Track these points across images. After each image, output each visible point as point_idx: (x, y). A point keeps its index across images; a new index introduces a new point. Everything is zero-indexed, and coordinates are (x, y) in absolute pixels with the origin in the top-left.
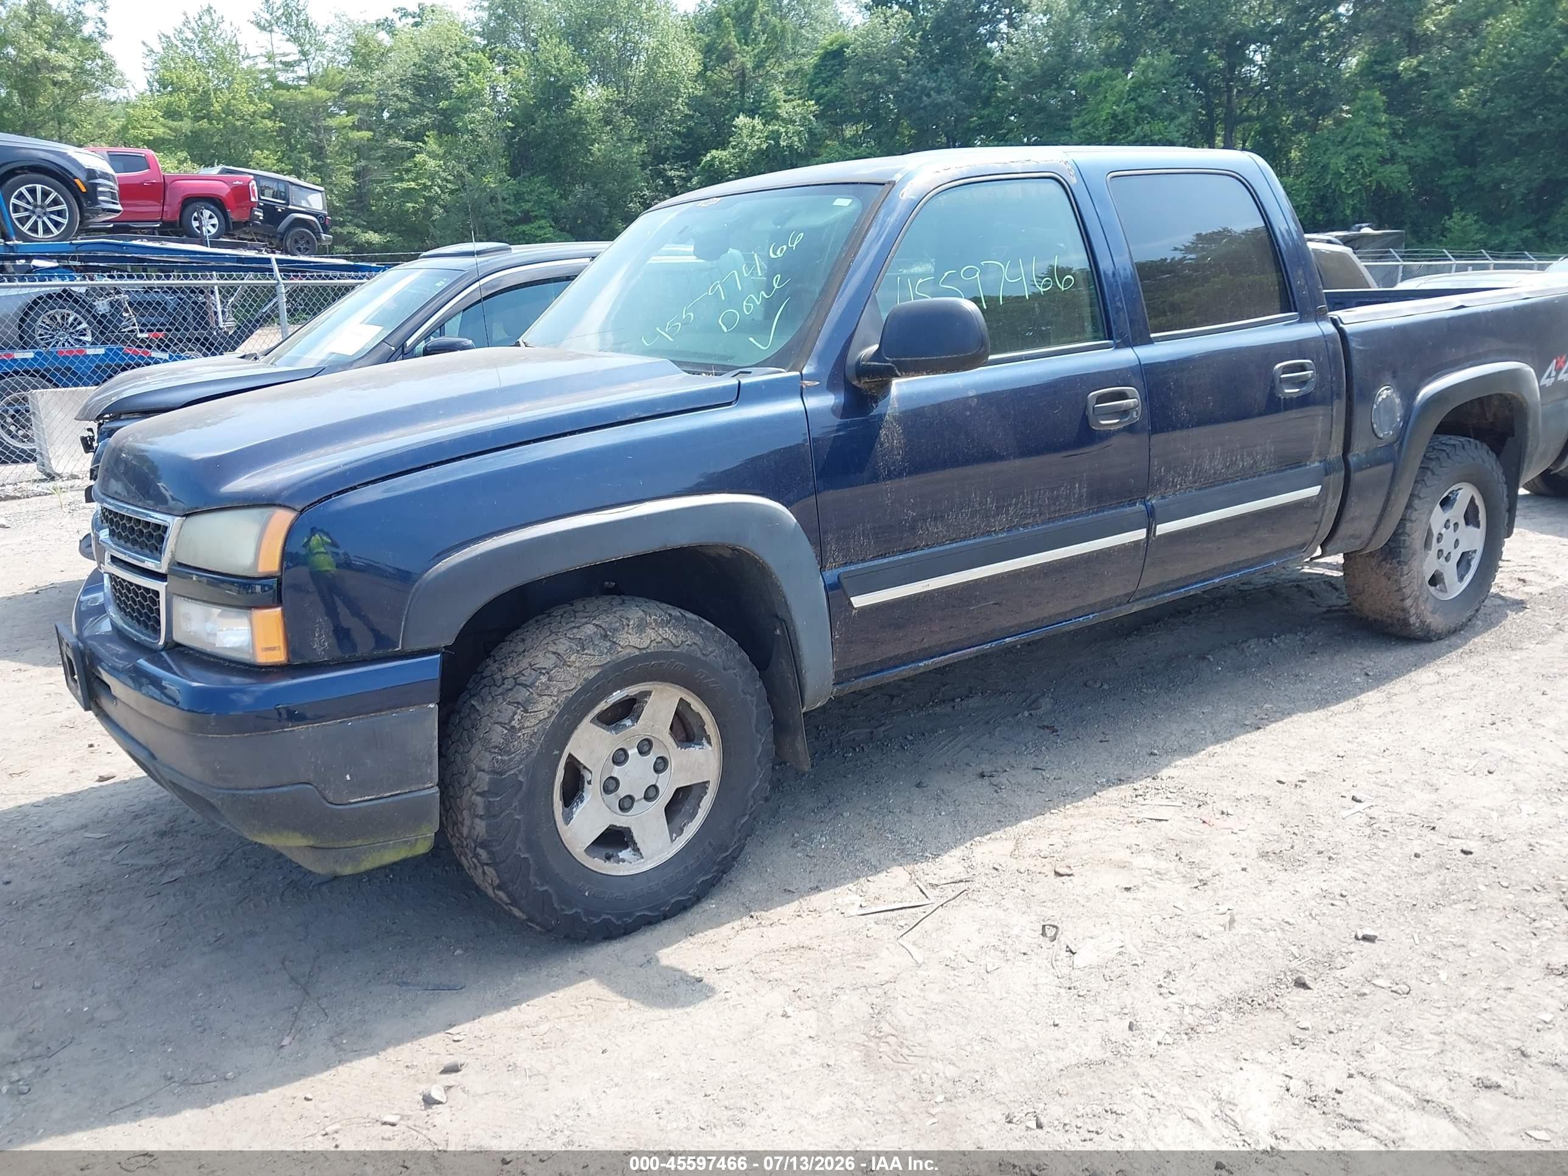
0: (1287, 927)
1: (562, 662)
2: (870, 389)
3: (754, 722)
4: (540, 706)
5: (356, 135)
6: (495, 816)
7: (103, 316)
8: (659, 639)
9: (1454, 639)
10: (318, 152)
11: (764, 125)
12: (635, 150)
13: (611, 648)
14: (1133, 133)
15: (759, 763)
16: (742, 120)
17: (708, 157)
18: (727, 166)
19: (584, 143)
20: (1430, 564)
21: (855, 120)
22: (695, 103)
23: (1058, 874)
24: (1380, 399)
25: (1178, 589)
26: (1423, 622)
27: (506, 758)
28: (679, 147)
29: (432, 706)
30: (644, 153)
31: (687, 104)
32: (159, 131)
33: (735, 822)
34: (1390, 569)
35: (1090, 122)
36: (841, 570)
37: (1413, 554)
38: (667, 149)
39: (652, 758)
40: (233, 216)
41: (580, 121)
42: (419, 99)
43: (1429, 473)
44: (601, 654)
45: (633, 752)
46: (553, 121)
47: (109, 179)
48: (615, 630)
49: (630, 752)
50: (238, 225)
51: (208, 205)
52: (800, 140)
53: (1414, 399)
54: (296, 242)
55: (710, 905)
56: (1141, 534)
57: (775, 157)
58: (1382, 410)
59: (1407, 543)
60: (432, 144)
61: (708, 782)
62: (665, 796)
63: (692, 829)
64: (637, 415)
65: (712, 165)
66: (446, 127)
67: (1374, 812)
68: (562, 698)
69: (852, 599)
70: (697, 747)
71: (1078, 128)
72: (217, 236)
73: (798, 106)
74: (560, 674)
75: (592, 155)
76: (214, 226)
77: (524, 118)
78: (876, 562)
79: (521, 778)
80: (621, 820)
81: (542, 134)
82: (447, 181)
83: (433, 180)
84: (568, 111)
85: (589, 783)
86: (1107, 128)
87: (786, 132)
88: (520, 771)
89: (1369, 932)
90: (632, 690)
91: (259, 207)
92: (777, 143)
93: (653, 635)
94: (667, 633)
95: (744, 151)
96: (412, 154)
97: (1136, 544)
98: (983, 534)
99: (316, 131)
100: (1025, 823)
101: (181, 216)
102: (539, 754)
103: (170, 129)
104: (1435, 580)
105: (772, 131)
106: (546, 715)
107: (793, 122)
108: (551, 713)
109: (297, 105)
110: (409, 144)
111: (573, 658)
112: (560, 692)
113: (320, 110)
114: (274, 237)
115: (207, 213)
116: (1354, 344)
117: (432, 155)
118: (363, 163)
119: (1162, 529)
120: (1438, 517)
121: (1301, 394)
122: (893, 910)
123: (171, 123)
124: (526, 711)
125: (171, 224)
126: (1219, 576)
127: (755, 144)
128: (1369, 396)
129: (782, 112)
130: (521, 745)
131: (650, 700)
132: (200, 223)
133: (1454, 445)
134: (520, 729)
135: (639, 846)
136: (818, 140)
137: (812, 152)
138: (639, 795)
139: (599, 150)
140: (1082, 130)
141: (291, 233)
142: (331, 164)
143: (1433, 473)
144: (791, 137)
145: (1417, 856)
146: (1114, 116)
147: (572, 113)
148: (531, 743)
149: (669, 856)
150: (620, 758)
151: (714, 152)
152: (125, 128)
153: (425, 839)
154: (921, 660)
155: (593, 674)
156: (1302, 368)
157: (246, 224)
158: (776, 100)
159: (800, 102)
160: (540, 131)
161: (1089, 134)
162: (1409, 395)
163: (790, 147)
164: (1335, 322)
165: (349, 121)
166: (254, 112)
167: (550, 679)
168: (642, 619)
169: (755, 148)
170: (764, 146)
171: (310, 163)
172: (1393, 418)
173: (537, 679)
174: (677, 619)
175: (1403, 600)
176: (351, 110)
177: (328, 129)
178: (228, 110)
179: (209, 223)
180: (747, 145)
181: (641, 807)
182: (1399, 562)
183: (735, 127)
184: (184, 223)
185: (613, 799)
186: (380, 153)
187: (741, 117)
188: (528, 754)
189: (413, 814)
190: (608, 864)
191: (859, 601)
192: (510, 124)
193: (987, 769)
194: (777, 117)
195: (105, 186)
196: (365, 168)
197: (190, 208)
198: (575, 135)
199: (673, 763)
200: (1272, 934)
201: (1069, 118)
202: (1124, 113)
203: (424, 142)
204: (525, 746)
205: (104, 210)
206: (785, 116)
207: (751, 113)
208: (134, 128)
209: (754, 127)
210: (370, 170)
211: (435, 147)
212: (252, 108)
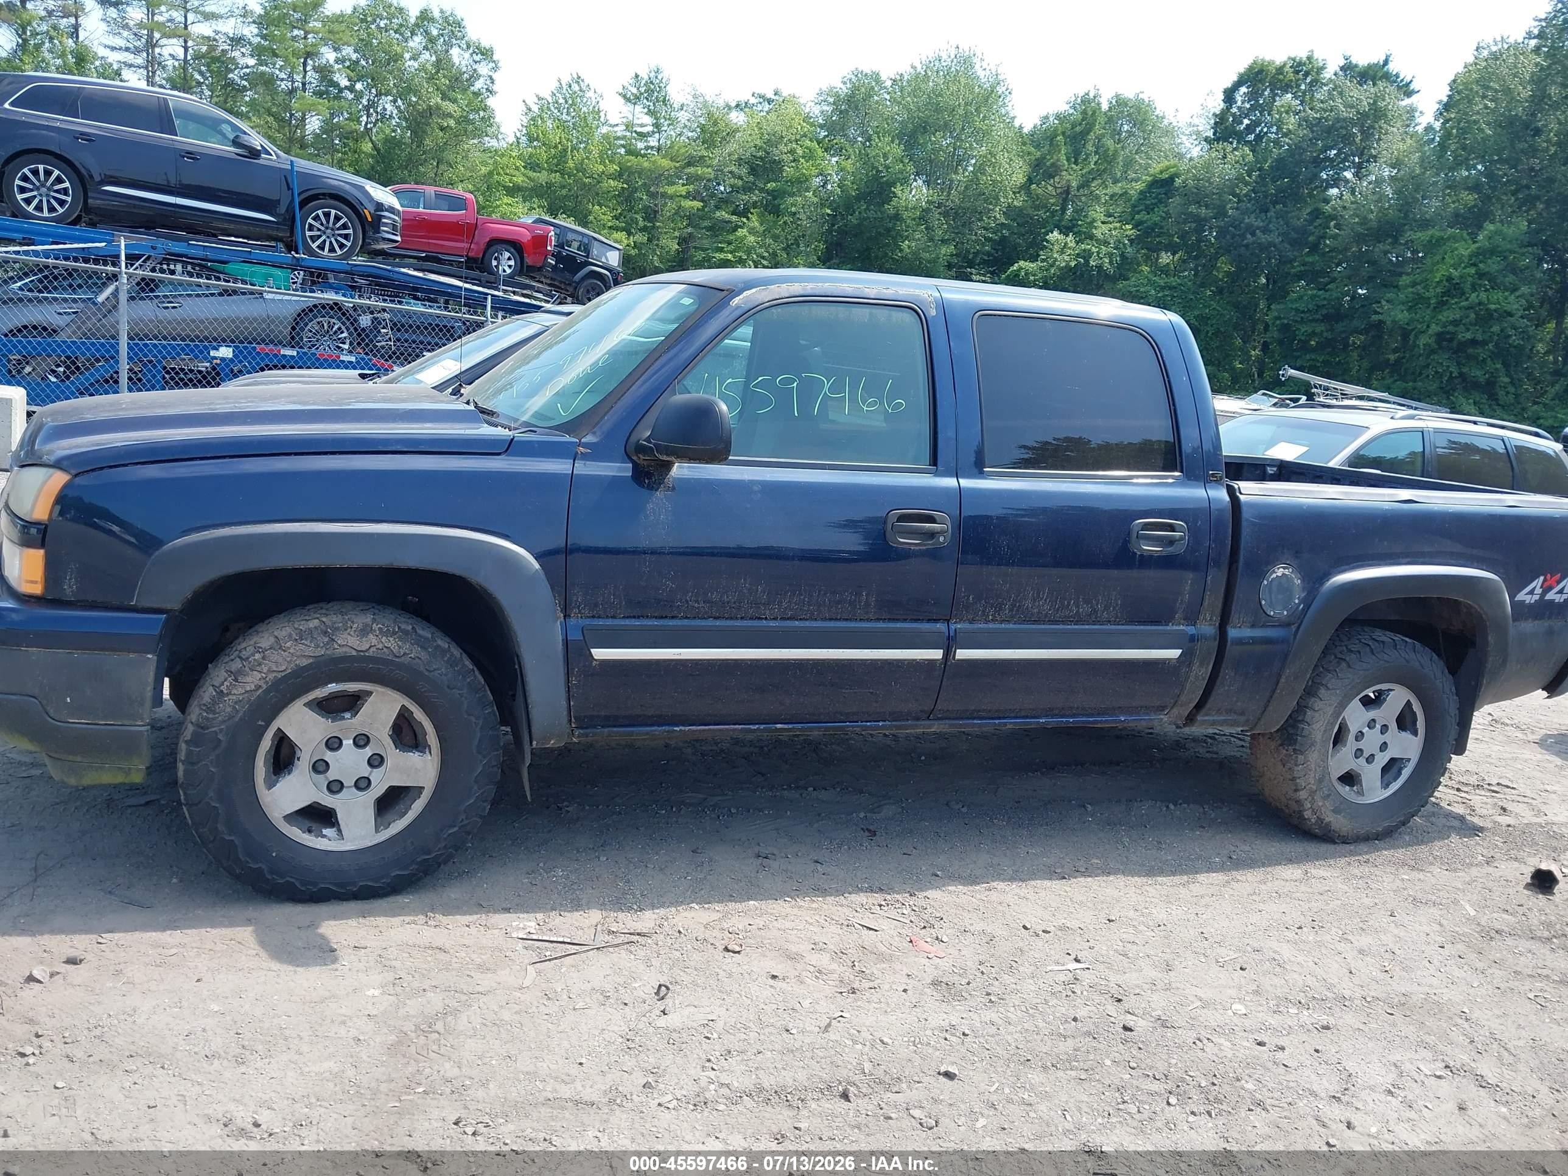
0: (879, 1046)
1: (278, 646)
2: (648, 466)
3: (476, 742)
4: (249, 679)
5: (688, 204)
6: (193, 764)
7: (363, 330)
8: (380, 646)
9: (1363, 847)
10: (651, 215)
11: (1077, 243)
12: (943, 252)
13: (328, 643)
14: (1467, 299)
15: (476, 782)
16: (1055, 235)
17: (1015, 267)
18: (1032, 278)
19: (897, 237)
20: (1343, 761)
21: (1173, 249)
22: (1009, 212)
23: (726, 949)
24: (1274, 576)
25: (993, 719)
26: (1320, 820)
27: (211, 716)
28: (988, 254)
29: (150, 656)
30: (952, 255)
31: (1004, 213)
32: (519, 179)
33: (442, 830)
34: (1286, 755)
35: (1422, 282)
36: (588, 622)
37: (1312, 745)
38: (976, 254)
39: (368, 751)
40: (529, 260)
41: (897, 217)
42: (751, 178)
43: (1344, 665)
44: (317, 646)
45: (348, 743)
46: (871, 214)
47: (393, 213)
48: (338, 629)
49: (344, 742)
50: (531, 268)
51: (508, 247)
52: (1111, 263)
53: (1322, 584)
54: (588, 292)
55: (404, 899)
56: (937, 654)
57: (1082, 275)
58: (1274, 588)
59: (1305, 733)
60: (754, 222)
61: (423, 788)
62: (378, 789)
63: (398, 826)
64: (399, 448)
65: (1017, 275)
66: (772, 207)
67: (1083, 975)
68: (271, 676)
69: (593, 651)
70: (417, 754)
71: (1407, 286)
72: (511, 276)
73: (1115, 229)
74: (274, 656)
75: (901, 251)
76: (510, 266)
77: (844, 206)
78: (627, 622)
79: (220, 737)
80: (328, 800)
81: (858, 224)
82: (763, 258)
83: (749, 254)
84: (886, 206)
85: (298, 759)
86: (1439, 290)
87: (1098, 253)
88: (221, 730)
89: (952, 1069)
90: (352, 687)
91: (553, 255)
92: (1087, 262)
93: (374, 641)
94: (392, 643)
95: (1052, 266)
96: (736, 228)
97: (931, 662)
98: (751, 619)
99: (653, 195)
100: (752, 902)
101: (484, 256)
102: (241, 719)
103: (529, 178)
104: (1349, 779)
105: (1084, 250)
106: (253, 687)
107: (1106, 243)
108: (258, 687)
109: (640, 172)
110: (734, 218)
111: (289, 644)
112: (270, 671)
113: (659, 177)
114: (570, 285)
115: (507, 255)
116: (1246, 514)
117: (751, 231)
118: (690, 230)
119: (962, 654)
120: (1356, 715)
121: (1164, 554)
122: (552, 942)
123: (531, 174)
124: (236, 680)
125: (475, 260)
126: (1047, 716)
127: (1064, 260)
128: (1259, 570)
129: (1098, 233)
130: (225, 708)
131: (371, 699)
132: (498, 263)
133: (1383, 642)
134: (228, 694)
135: (342, 827)
136: (1129, 264)
137: (1121, 275)
138: (349, 782)
139: (909, 247)
140: (1411, 290)
141: (585, 283)
142: (658, 227)
143: (1349, 666)
144: (1102, 258)
145: (1075, 1019)
146: (1449, 279)
147: (889, 209)
148: (234, 708)
149: (370, 844)
150: (334, 744)
151: (1022, 263)
152: (491, 173)
153: (138, 770)
154: (677, 726)
155: (305, 662)
156: (1171, 527)
157: (540, 269)
158: (1094, 221)
159: (1118, 225)
160: (855, 222)
161: (1418, 294)
162: (1314, 578)
163: (1099, 267)
164: (1231, 491)
165: (683, 190)
166: (603, 173)
167: (263, 658)
168: (367, 625)
169: (1063, 264)
170: (1073, 264)
171: (641, 223)
172: (1290, 598)
173: (253, 655)
174: (406, 632)
175: (1296, 790)
176: (691, 179)
177: (664, 195)
178: (581, 168)
179: (506, 264)
180: (1056, 260)
181: (349, 794)
182: (1294, 750)
183: (1047, 241)
184: (485, 261)
185: (322, 780)
186: (706, 223)
187: (1055, 233)
188: (231, 717)
189: (125, 745)
190: (306, 836)
191: (600, 654)
192: (829, 211)
193: (764, 851)
194: (1091, 237)
195: (388, 218)
196: (690, 234)
197: (493, 249)
198: (888, 230)
199: (389, 762)
200: (859, 1047)
201: (1400, 274)
202: (1461, 277)
203: (748, 219)
204: (229, 709)
205: (384, 239)
206: (1100, 236)
207: (1065, 231)
208: (498, 174)
209: (1066, 244)
210: (694, 237)
211: (757, 224)
212: (601, 168)
